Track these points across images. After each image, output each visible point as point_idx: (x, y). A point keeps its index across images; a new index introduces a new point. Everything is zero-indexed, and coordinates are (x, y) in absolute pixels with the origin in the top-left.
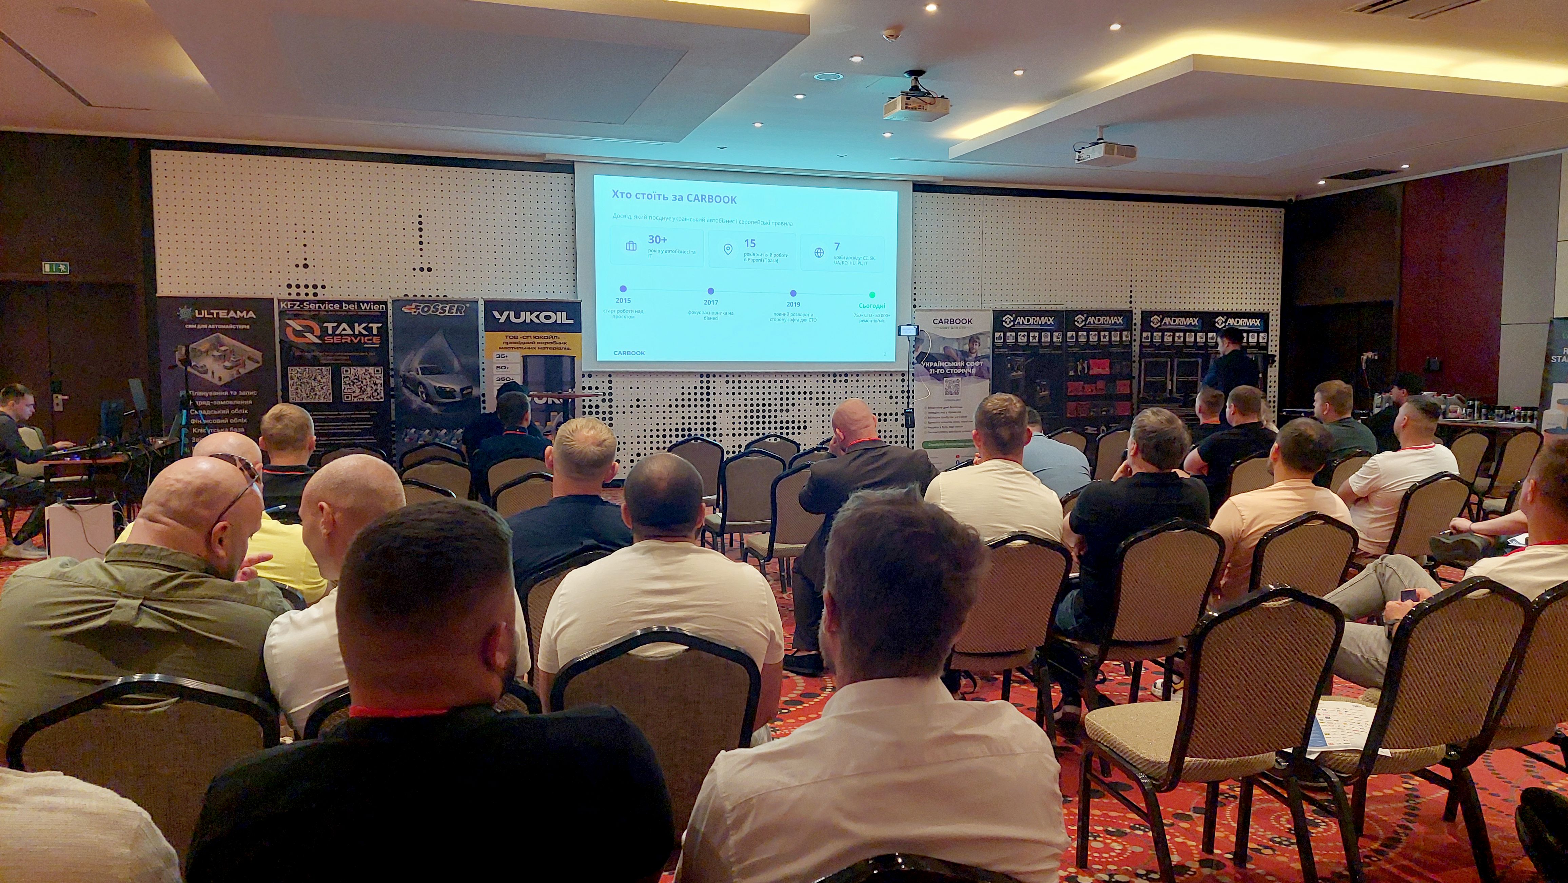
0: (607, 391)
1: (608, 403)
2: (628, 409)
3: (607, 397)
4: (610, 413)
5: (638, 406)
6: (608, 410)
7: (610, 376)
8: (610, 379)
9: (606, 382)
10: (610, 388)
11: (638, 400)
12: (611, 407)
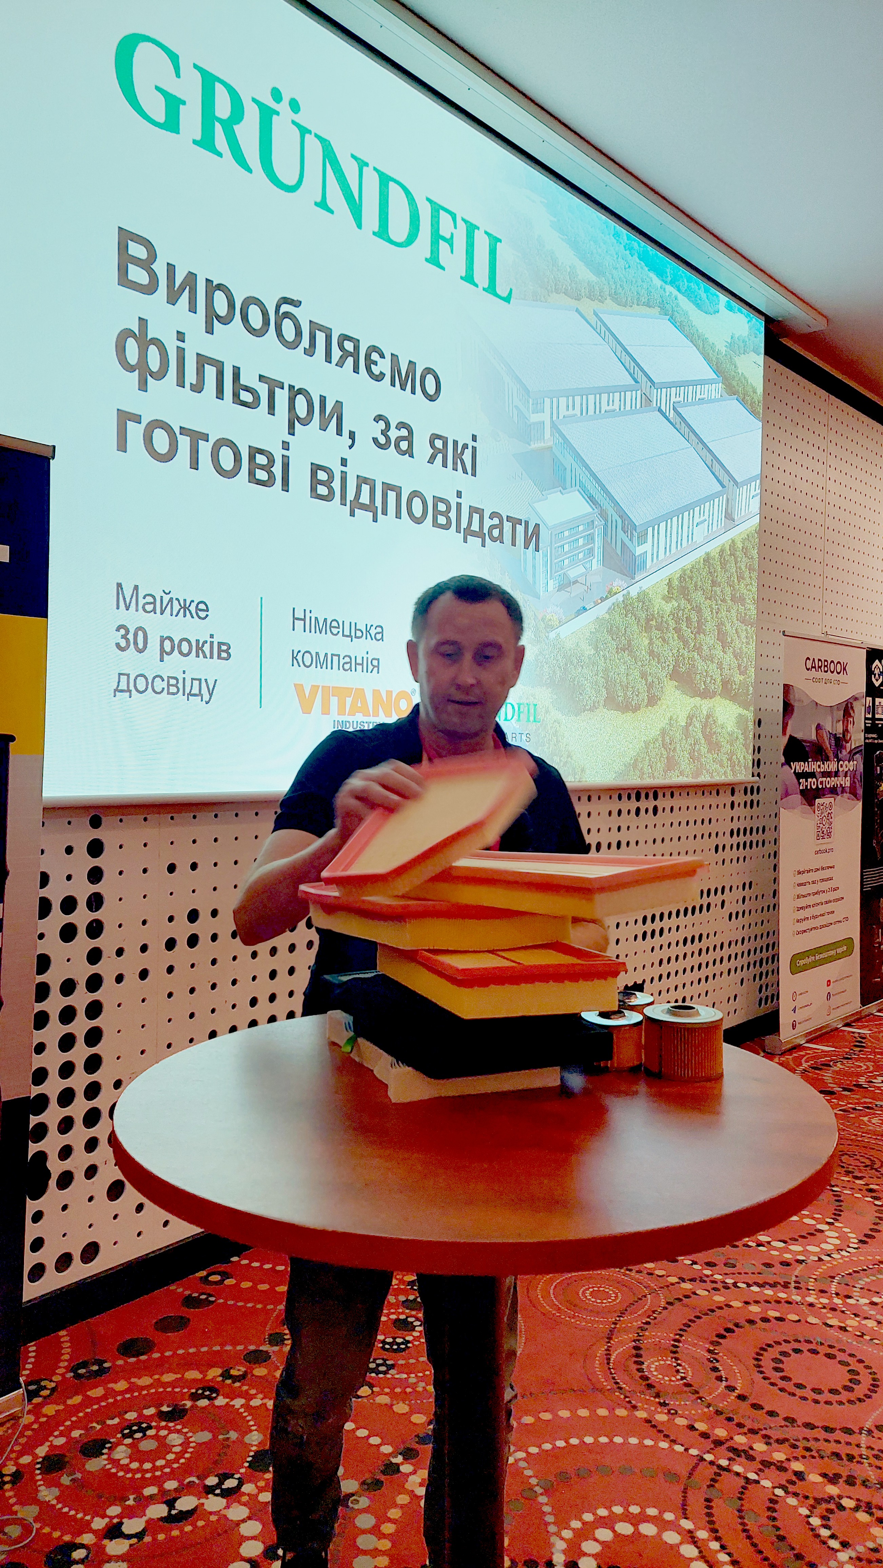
0: (82, 890)
1: (83, 943)
2: (158, 958)
3: (82, 917)
4: (94, 983)
5: (193, 941)
6: (82, 971)
7: (96, 823)
8: (96, 834)
9: (81, 849)
10: (95, 875)
11: (193, 916)
12: (94, 956)
